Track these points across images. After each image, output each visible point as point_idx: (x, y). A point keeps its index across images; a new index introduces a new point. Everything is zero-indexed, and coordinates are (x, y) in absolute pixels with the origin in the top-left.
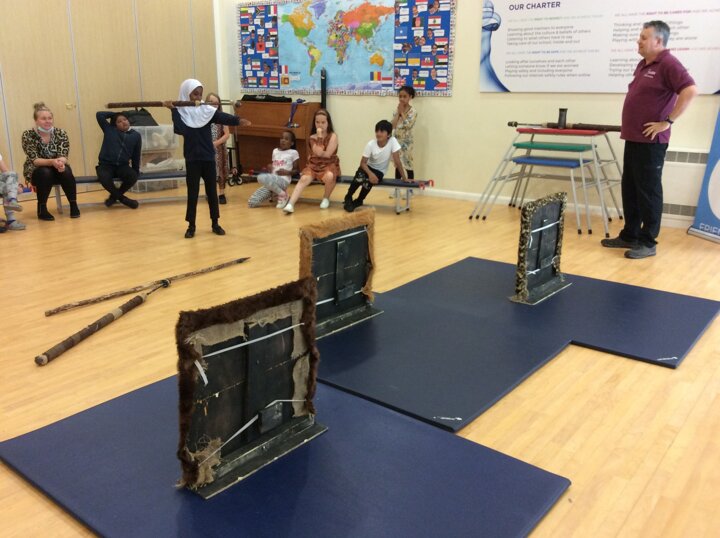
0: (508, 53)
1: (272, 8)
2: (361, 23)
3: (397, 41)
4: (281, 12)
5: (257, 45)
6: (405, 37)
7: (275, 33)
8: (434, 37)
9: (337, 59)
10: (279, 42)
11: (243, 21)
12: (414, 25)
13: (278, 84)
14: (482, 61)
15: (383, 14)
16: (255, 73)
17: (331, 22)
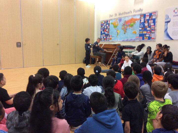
0: (173, 29)
1: (108, 22)
2: (131, 23)
3: (140, 27)
4: (111, 22)
5: (104, 30)
6: (142, 26)
7: (109, 27)
9: (124, 33)
10: (110, 29)
11: (101, 25)
12: (145, 23)
13: (109, 40)
14: (165, 32)
15: (137, 20)
16: (103, 37)
17: (123, 24)
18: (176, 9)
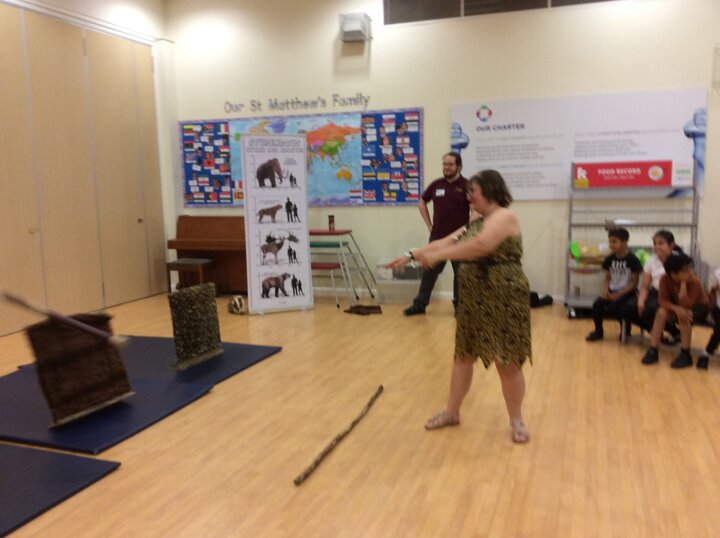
0: (478, 168)
1: (222, 127)
2: (325, 141)
3: (364, 158)
4: (233, 131)
5: (205, 161)
6: (373, 155)
7: (226, 150)
8: (403, 154)
10: (232, 158)
11: (185, 139)
12: (382, 144)
13: (231, 199)
15: (348, 133)
18: (484, 107)
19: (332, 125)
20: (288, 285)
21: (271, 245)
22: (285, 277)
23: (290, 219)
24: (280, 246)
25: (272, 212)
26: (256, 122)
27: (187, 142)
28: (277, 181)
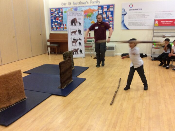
0: (129, 21)
1: (61, 9)
2: (88, 13)
4: (64, 11)
5: (56, 19)
7: (62, 16)
8: (109, 17)
10: (63, 18)
12: (103, 14)
13: (63, 29)
14: (122, 23)
15: (94, 11)
18: (131, 4)
19: (90, 9)
20: (79, 51)
21: (75, 41)
22: (78, 49)
23: (79, 34)
24: (77, 41)
25: (74, 32)
26: (70, 8)
27: (51, 14)
28: (76, 24)
